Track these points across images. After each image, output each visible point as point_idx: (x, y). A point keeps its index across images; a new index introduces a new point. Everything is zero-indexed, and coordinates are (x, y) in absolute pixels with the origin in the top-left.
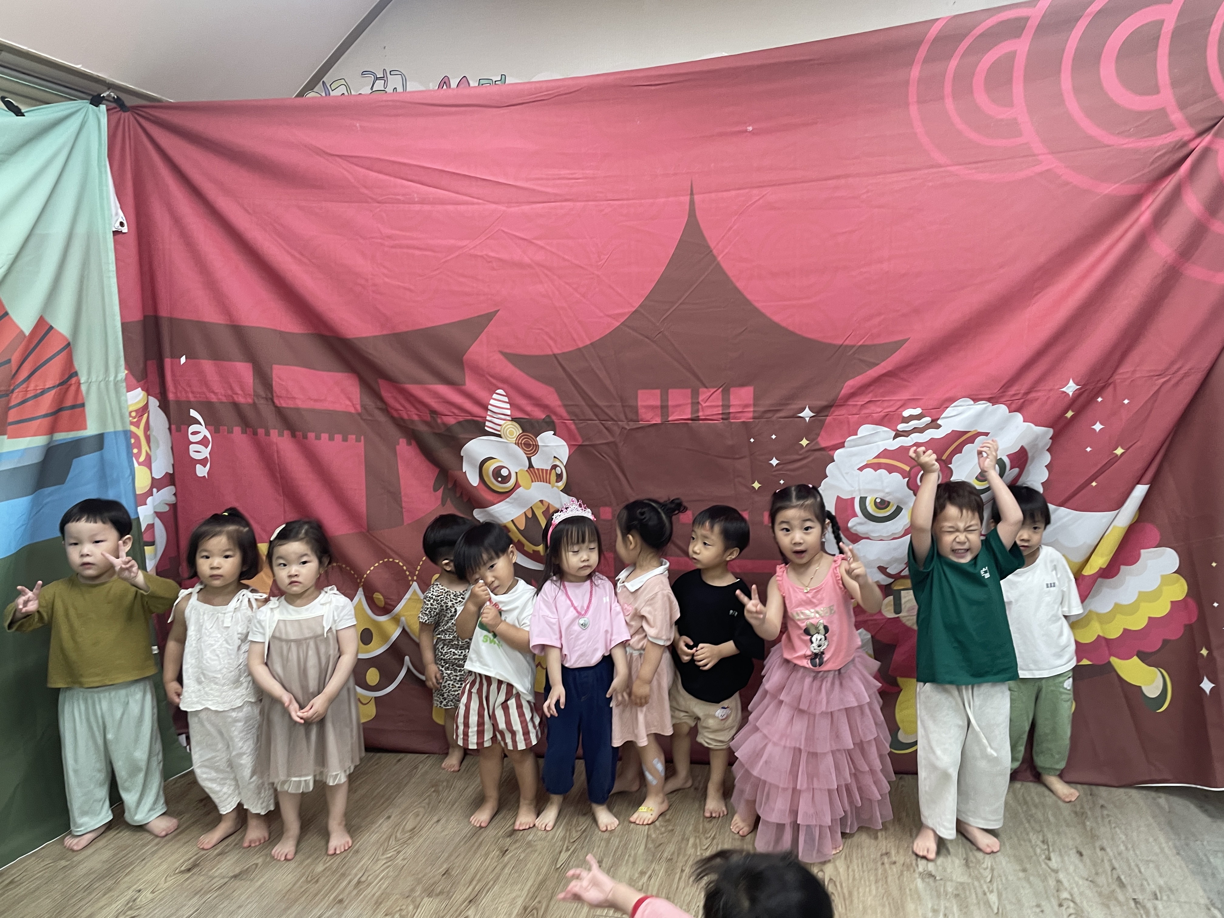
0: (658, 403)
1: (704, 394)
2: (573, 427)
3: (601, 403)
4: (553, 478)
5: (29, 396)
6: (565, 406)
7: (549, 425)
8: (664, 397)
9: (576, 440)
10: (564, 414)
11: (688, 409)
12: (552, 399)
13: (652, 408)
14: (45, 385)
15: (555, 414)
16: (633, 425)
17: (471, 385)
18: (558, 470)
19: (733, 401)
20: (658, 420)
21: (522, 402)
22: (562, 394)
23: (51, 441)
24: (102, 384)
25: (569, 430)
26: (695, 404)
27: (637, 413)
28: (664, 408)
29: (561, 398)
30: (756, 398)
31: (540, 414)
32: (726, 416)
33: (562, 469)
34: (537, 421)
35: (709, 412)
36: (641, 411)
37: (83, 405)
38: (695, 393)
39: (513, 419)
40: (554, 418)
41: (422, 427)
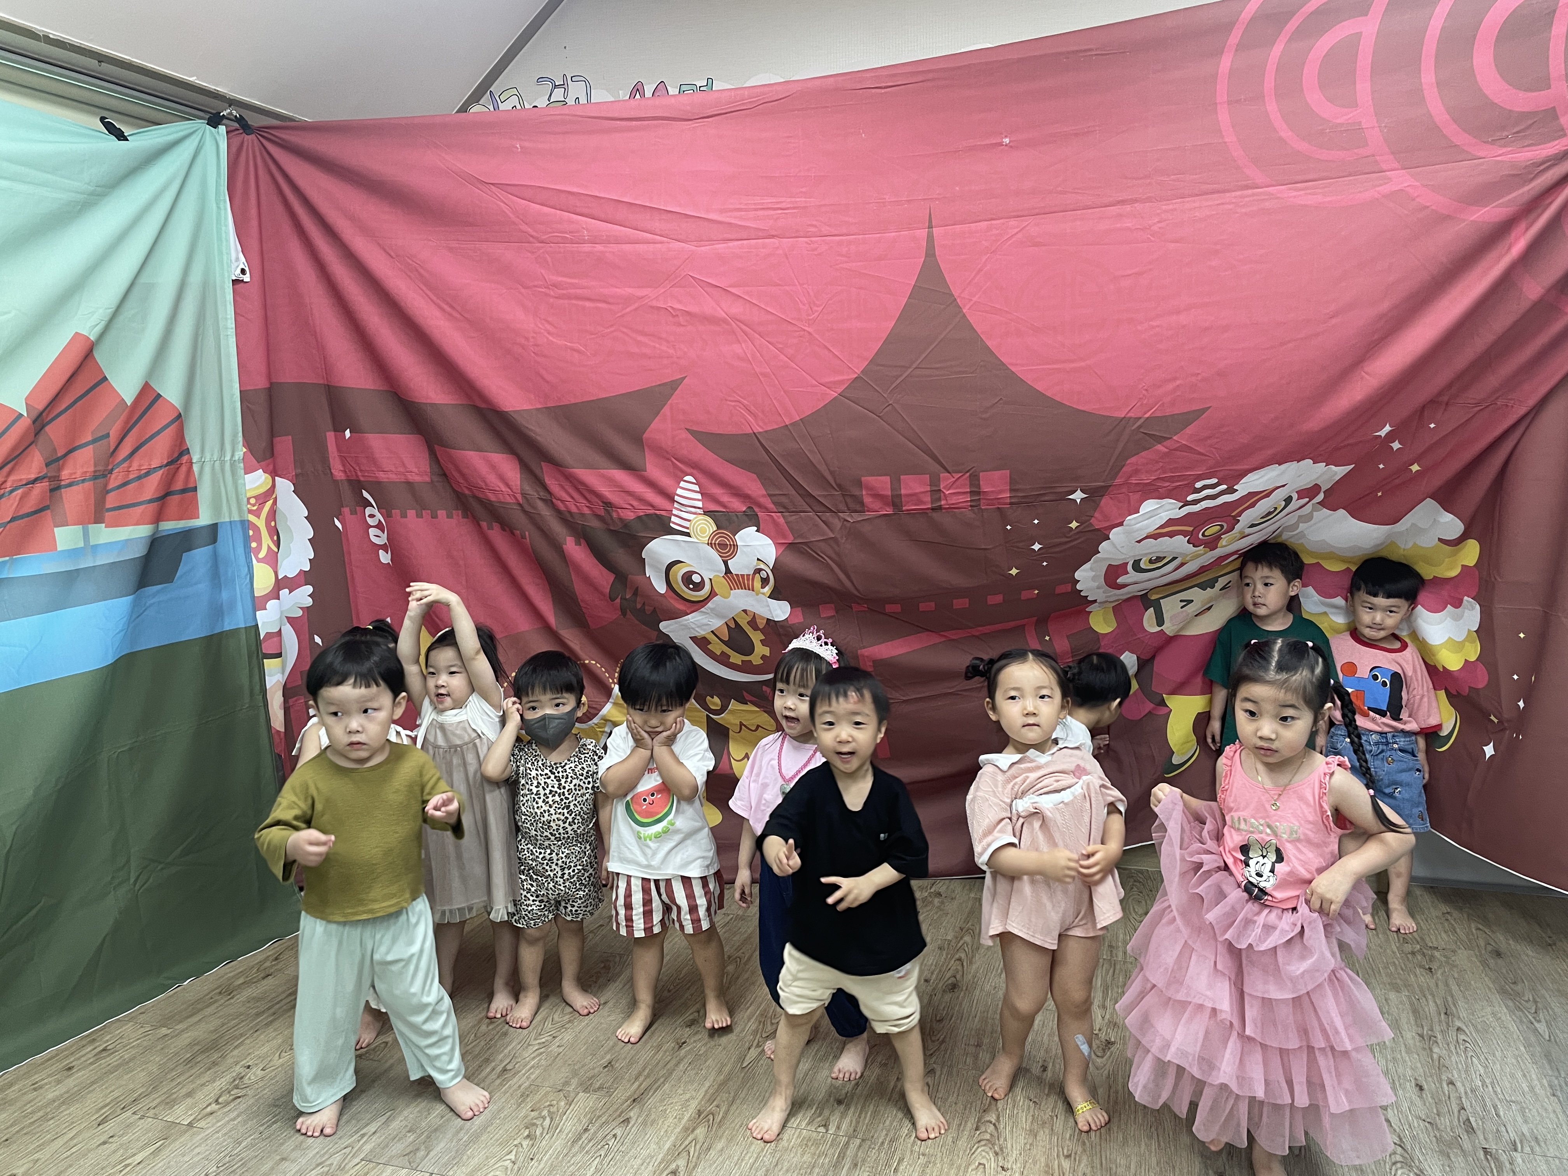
0: (888, 491)
1: (946, 480)
2: (781, 521)
3: (815, 491)
4: (757, 584)
5: (132, 476)
6: (770, 495)
7: (752, 519)
8: (896, 485)
9: (784, 537)
10: (771, 506)
11: (928, 497)
12: (755, 488)
13: (880, 498)
14: (150, 465)
15: (760, 506)
16: (857, 517)
17: (654, 470)
18: (764, 574)
19: (984, 486)
20: (888, 511)
21: (717, 491)
22: (766, 482)
23: (156, 530)
24: (217, 463)
25: (776, 524)
26: (936, 493)
27: (861, 501)
28: (896, 497)
29: (765, 486)
30: (1013, 483)
31: (739, 506)
32: (976, 504)
33: (767, 573)
34: (737, 514)
35: (954, 500)
36: (867, 499)
37: (195, 489)
38: (935, 480)
39: (706, 513)
40: (756, 509)
41: (595, 523)
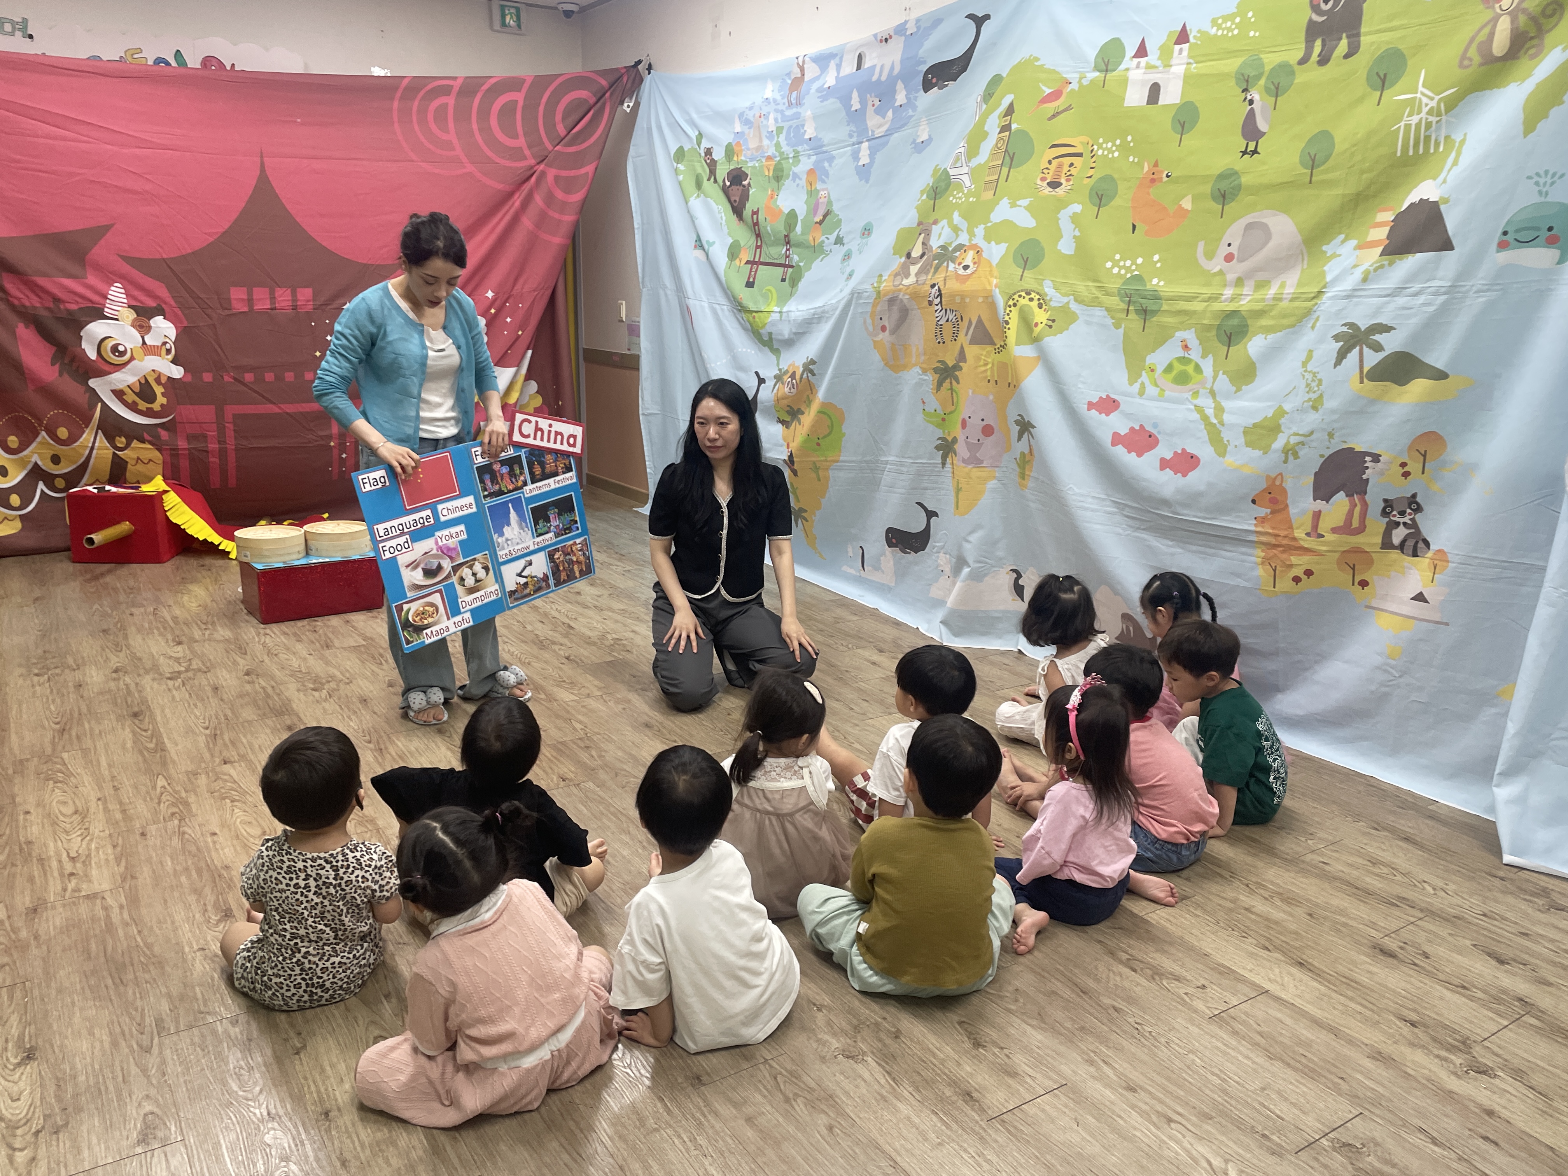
0: (245, 297)
1: (279, 292)
2: (180, 313)
3: (202, 296)
4: (164, 352)
6: (173, 297)
7: (160, 312)
8: (250, 293)
9: (181, 322)
10: (173, 303)
11: (268, 302)
12: (163, 292)
13: (242, 300)
15: (165, 303)
16: (227, 312)
17: (92, 279)
18: (168, 346)
19: (300, 297)
20: (246, 309)
21: (137, 293)
22: (170, 289)
25: (176, 315)
26: (273, 299)
27: (230, 303)
28: (250, 301)
29: (170, 291)
30: (315, 295)
31: (151, 303)
32: (295, 308)
33: (170, 345)
34: (150, 308)
35: (283, 304)
36: (234, 303)
38: (272, 292)
39: (129, 307)
40: (164, 306)
41: (44, 313)
